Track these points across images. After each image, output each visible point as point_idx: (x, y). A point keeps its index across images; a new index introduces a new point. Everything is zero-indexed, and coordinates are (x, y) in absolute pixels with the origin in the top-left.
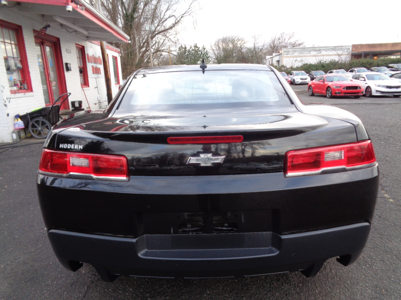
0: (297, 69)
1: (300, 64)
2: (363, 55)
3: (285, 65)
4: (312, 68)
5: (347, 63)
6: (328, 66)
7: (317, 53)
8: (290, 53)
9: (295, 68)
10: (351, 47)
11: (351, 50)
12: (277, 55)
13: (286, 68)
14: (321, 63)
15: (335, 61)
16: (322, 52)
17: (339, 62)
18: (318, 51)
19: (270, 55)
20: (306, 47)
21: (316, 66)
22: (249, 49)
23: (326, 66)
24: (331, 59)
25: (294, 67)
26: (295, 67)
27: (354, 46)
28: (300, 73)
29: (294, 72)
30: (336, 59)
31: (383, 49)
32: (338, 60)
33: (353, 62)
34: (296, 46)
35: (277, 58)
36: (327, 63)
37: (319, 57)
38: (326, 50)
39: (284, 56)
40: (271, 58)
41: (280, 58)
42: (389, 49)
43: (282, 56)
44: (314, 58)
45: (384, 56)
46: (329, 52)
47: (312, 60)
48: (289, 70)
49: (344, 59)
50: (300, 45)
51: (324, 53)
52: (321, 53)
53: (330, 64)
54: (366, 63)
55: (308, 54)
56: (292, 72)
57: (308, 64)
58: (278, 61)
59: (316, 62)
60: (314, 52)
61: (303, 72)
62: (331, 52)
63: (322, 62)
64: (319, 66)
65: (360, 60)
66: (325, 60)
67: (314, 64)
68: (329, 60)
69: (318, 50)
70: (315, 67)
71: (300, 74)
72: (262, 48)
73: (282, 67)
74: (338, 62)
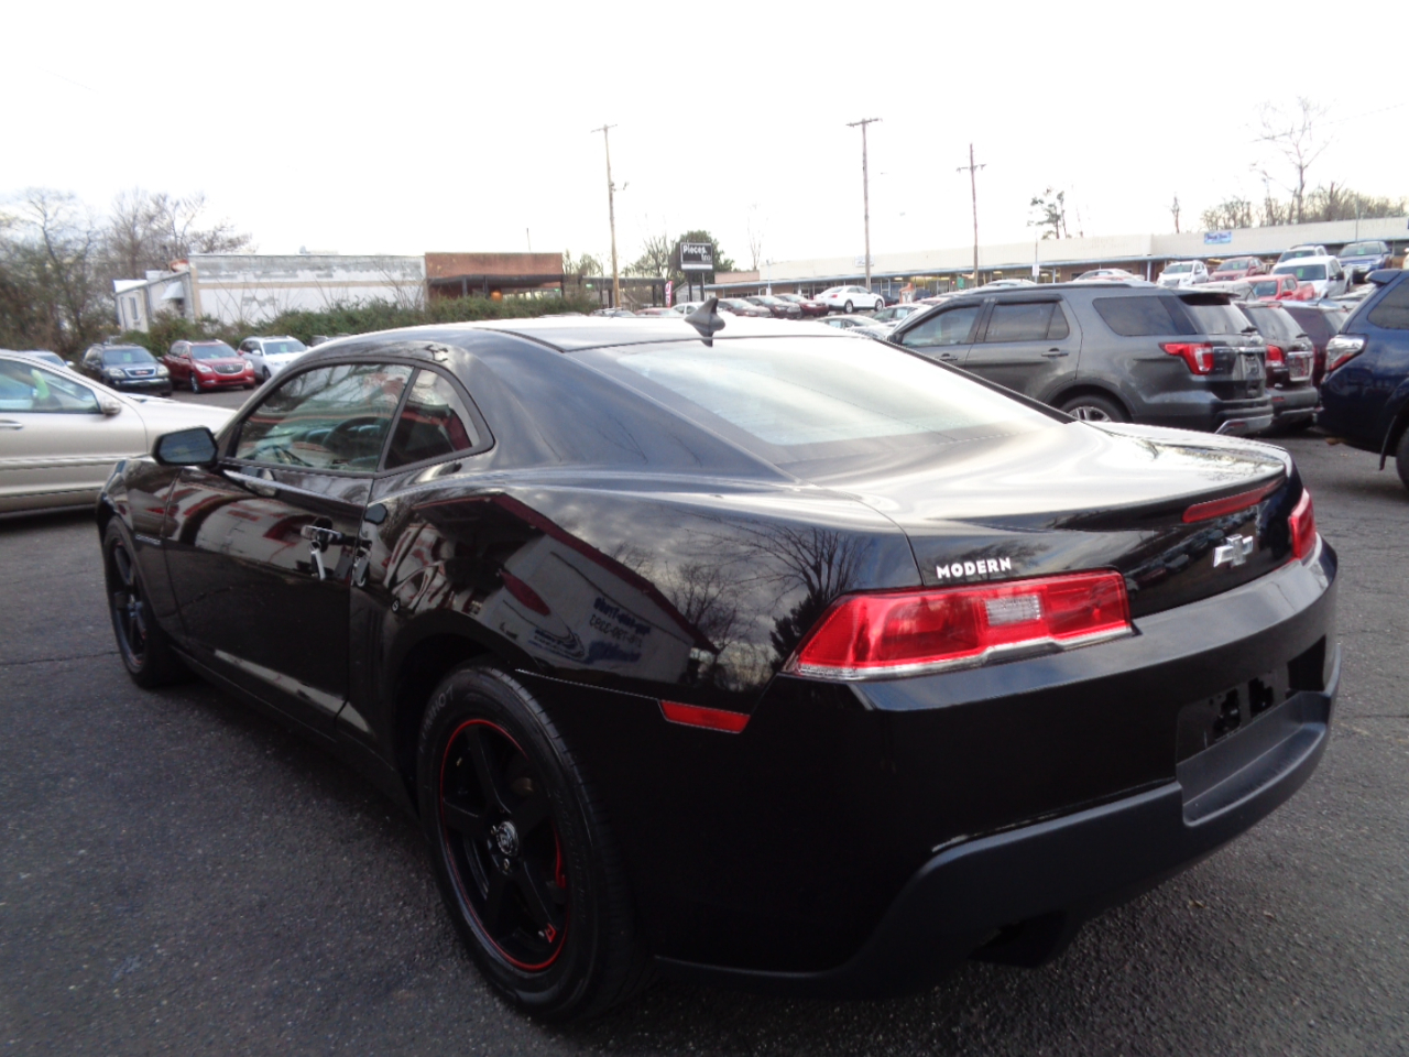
0: (264, 329)
1: (270, 314)
2: (465, 287)
3: (214, 316)
4: (316, 327)
5: (422, 309)
6: (367, 319)
7: (319, 276)
8: (223, 273)
9: (253, 328)
10: (422, 263)
11: (423, 271)
12: (168, 279)
13: (222, 325)
14: (341, 309)
15: (386, 302)
16: (334, 274)
17: (399, 307)
18: (319, 268)
19: (135, 277)
20: (257, 254)
21: (330, 320)
22: (26, 252)
23: (363, 320)
24: (373, 297)
25: (250, 323)
26: (253, 322)
27: (432, 258)
28: (282, 343)
29: (261, 341)
30: (389, 296)
31: (512, 271)
32: (394, 300)
33: (443, 308)
34: (222, 247)
35: (172, 290)
36: (360, 308)
37: (334, 289)
38: (345, 267)
39: (201, 281)
40: (139, 288)
41: (184, 289)
42: (528, 271)
43: (191, 283)
44: (314, 291)
45: (516, 291)
46: (358, 273)
47: (313, 300)
48: (233, 333)
49: (412, 299)
50: (233, 243)
51: (340, 275)
52: (331, 276)
53: (374, 315)
54: (478, 309)
55: (286, 277)
56: (251, 343)
57: (301, 310)
58: (179, 302)
59: (325, 306)
60: (307, 272)
61: (290, 339)
62: (365, 273)
63: (344, 305)
64: (339, 321)
65: (459, 300)
66: (355, 300)
67: (318, 311)
68: (368, 300)
69: (322, 264)
70: (325, 322)
71: (283, 348)
72: (86, 251)
73: (206, 324)
74: (395, 306)
